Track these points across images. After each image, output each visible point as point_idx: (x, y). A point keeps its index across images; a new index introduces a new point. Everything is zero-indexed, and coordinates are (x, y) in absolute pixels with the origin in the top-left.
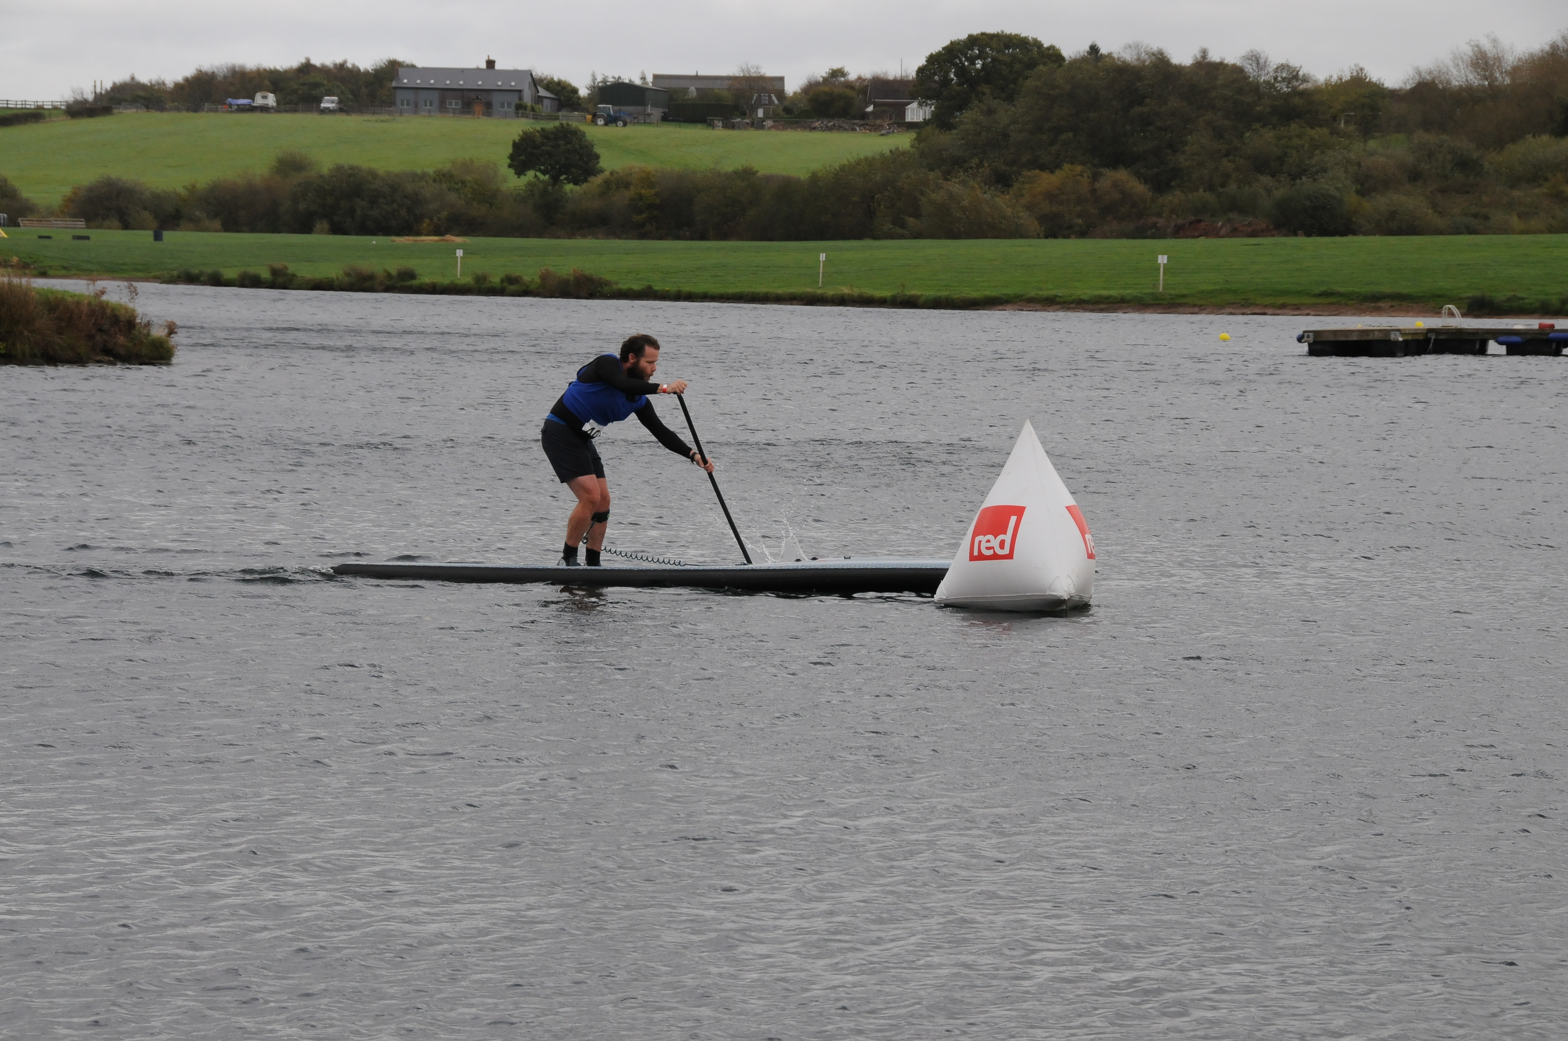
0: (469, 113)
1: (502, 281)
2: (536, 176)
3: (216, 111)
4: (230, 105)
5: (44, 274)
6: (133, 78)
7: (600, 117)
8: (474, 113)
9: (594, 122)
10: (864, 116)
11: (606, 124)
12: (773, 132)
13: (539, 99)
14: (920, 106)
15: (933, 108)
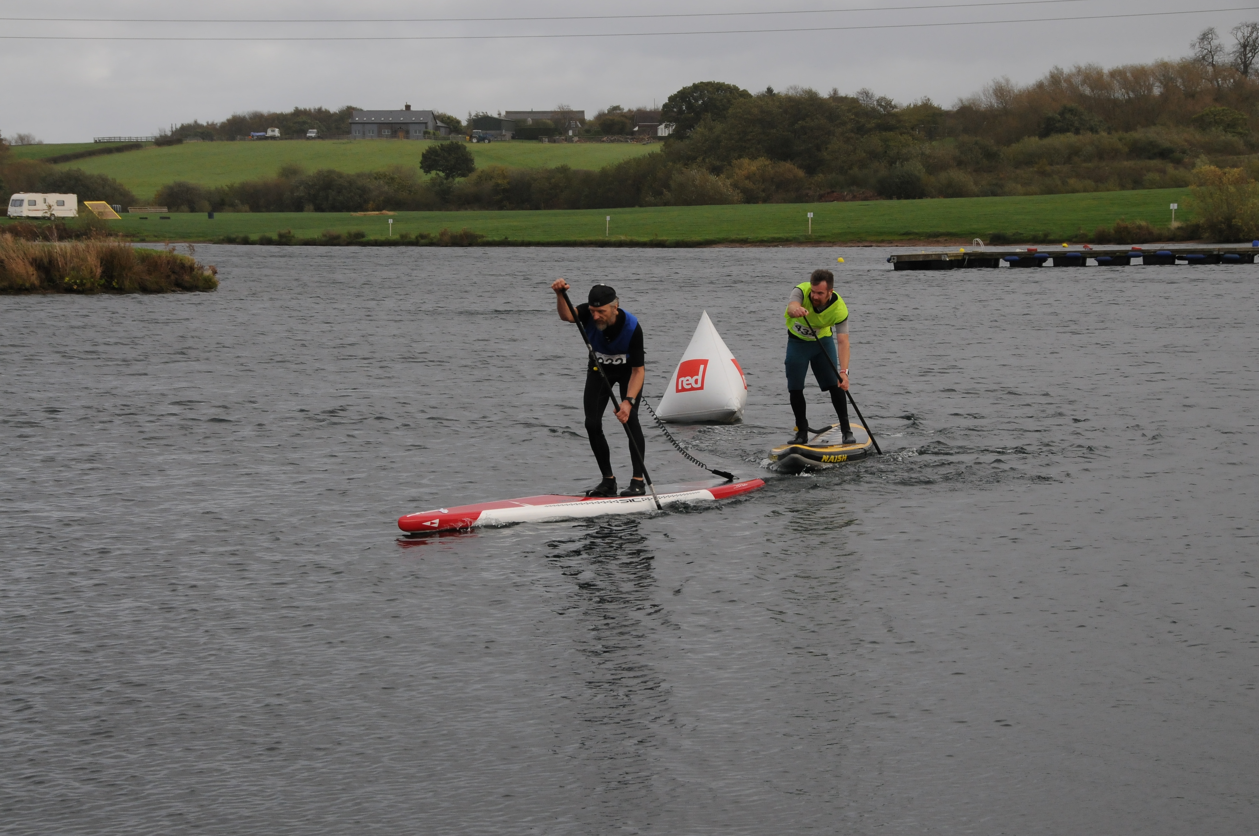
0: (395, 137)
1: (417, 238)
2: (437, 174)
3: (244, 140)
4: (253, 136)
5: (143, 241)
6: (196, 122)
7: (475, 137)
8: (399, 137)
9: (471, 141)
10: (633, 133)
11: (478, 142)
12: (578, 144)
13: (437, 128)
14: (666, 127)
15: (674, 127)
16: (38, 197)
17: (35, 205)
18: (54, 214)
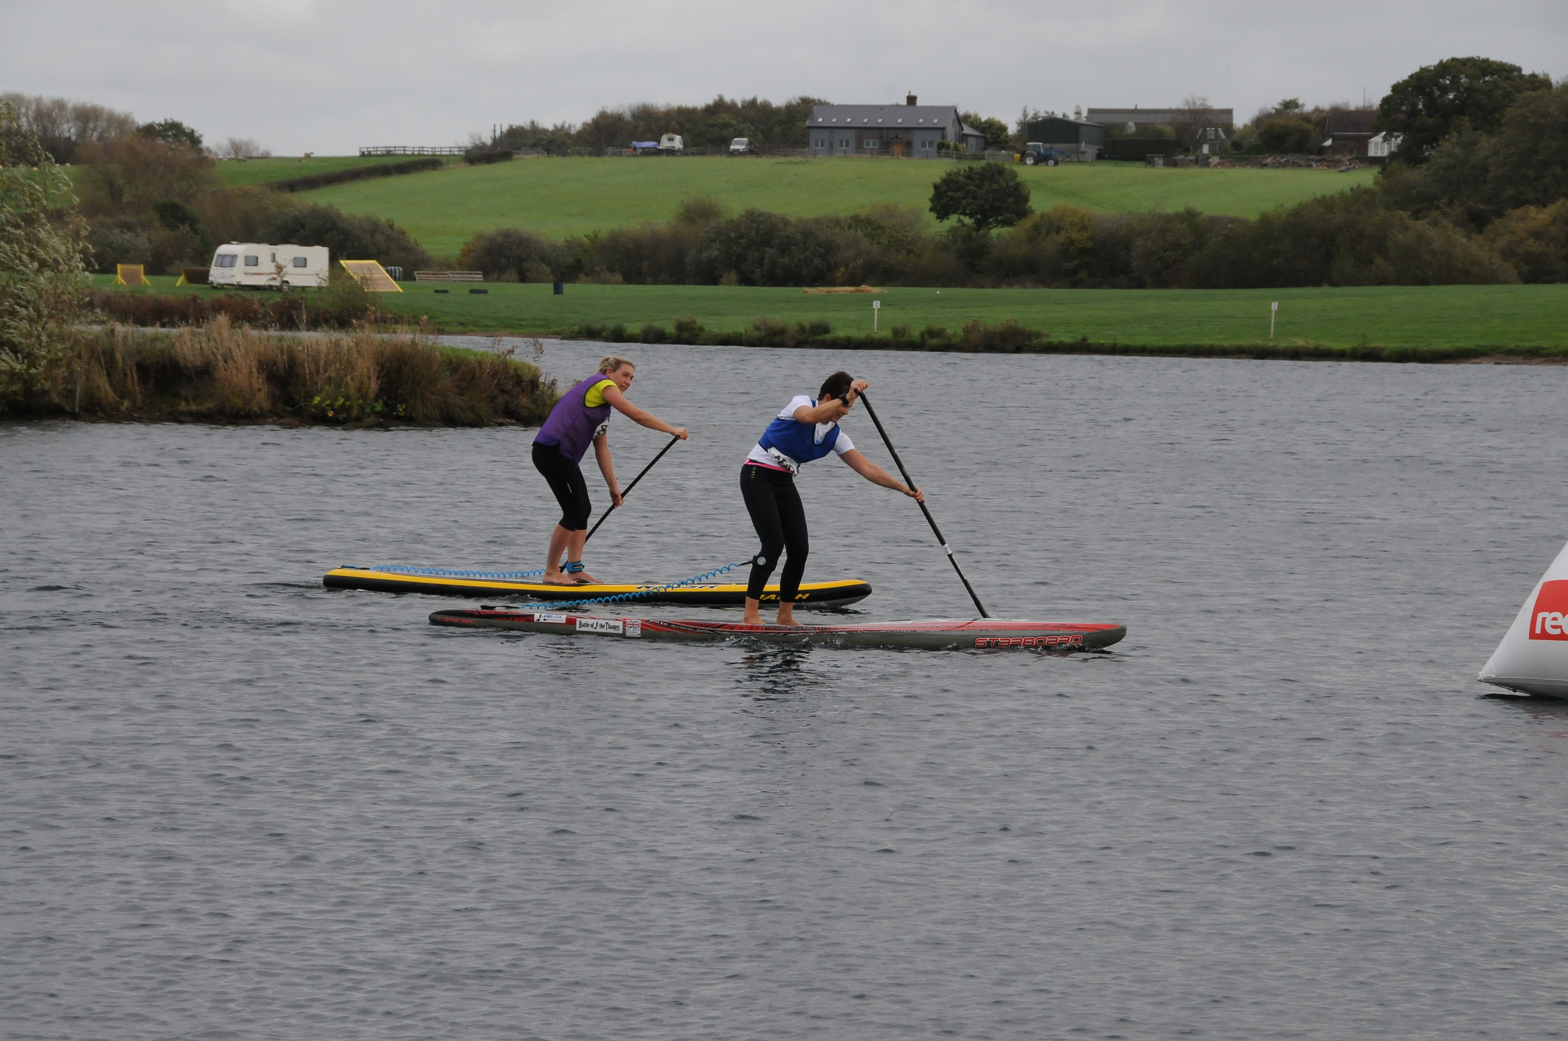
0: (887, 153)
1: (922, 335)
2: (960, 221)
3: (620, 154)
4: (635, 149)
7: (1030, 155)
8: (893, 155)
9: (1022, 161)
10: (1322, 151)
11: (1036, 163)
12: (1220, 169)
13: (963, 138)
14: (1385, 139)
15: (1399, 140)
16: (262, 250)
17: (256, 265)
18: (287, 282)
